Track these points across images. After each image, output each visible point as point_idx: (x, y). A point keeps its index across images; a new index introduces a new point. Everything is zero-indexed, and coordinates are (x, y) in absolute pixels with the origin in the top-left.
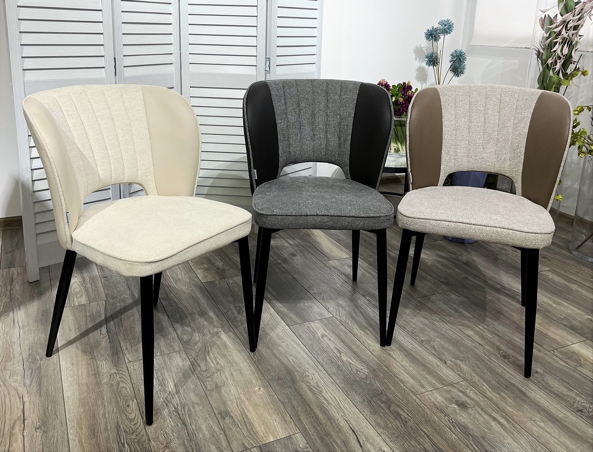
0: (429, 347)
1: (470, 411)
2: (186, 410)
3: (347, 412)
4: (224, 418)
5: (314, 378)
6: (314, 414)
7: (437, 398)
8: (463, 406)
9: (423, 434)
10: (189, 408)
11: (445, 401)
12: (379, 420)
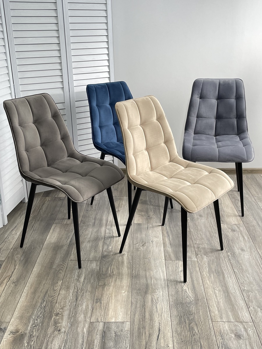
0: (245, 295)
1: (241, 341)
2: (82, 293)
3: (164, 319)
4: (97, 302)
5: (158, 295)
6: (144, 314)
7: (226, 327)
8: (238, 336)
9: (199, 344)
10: (84, 292)
11: (229, 331)
12: (179, 330)
